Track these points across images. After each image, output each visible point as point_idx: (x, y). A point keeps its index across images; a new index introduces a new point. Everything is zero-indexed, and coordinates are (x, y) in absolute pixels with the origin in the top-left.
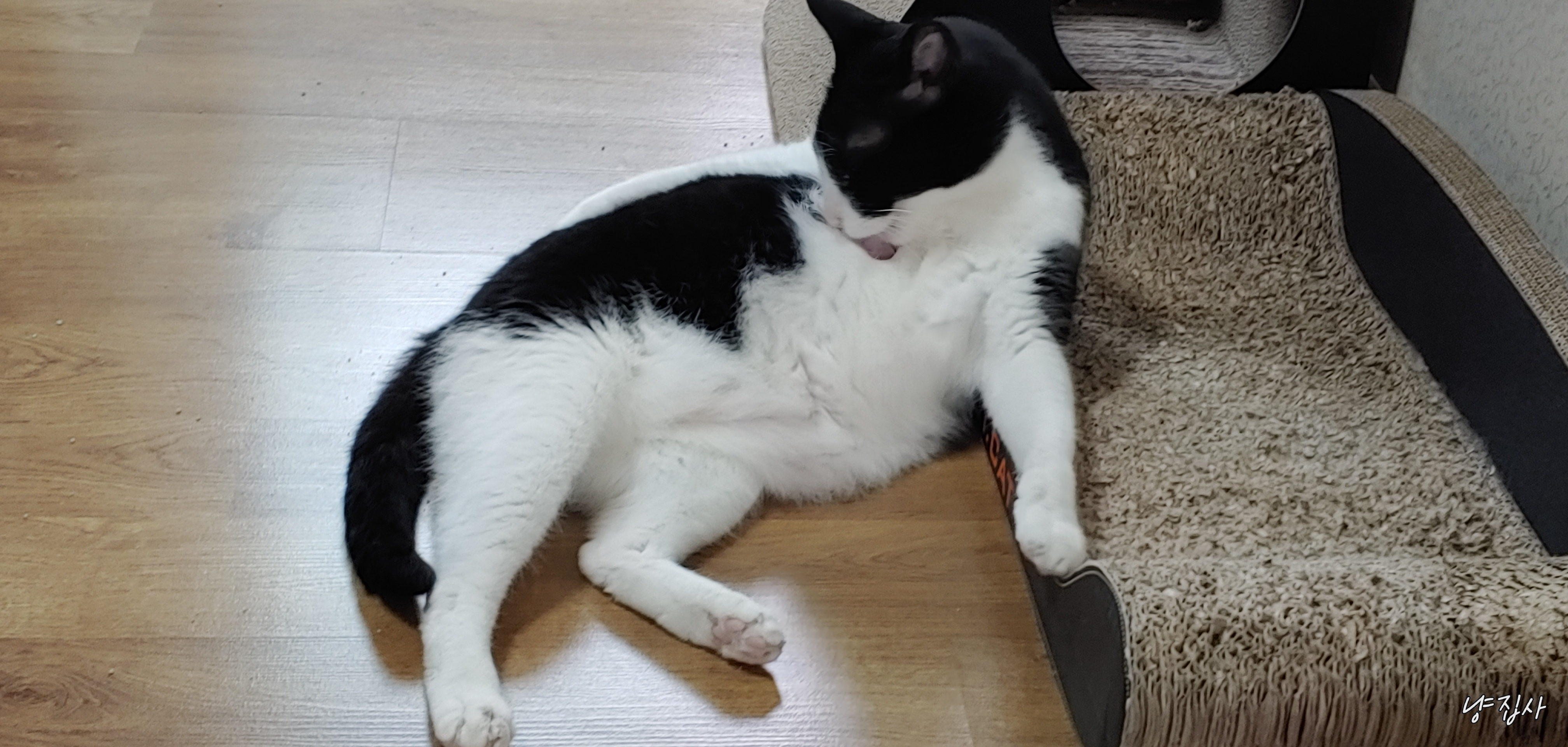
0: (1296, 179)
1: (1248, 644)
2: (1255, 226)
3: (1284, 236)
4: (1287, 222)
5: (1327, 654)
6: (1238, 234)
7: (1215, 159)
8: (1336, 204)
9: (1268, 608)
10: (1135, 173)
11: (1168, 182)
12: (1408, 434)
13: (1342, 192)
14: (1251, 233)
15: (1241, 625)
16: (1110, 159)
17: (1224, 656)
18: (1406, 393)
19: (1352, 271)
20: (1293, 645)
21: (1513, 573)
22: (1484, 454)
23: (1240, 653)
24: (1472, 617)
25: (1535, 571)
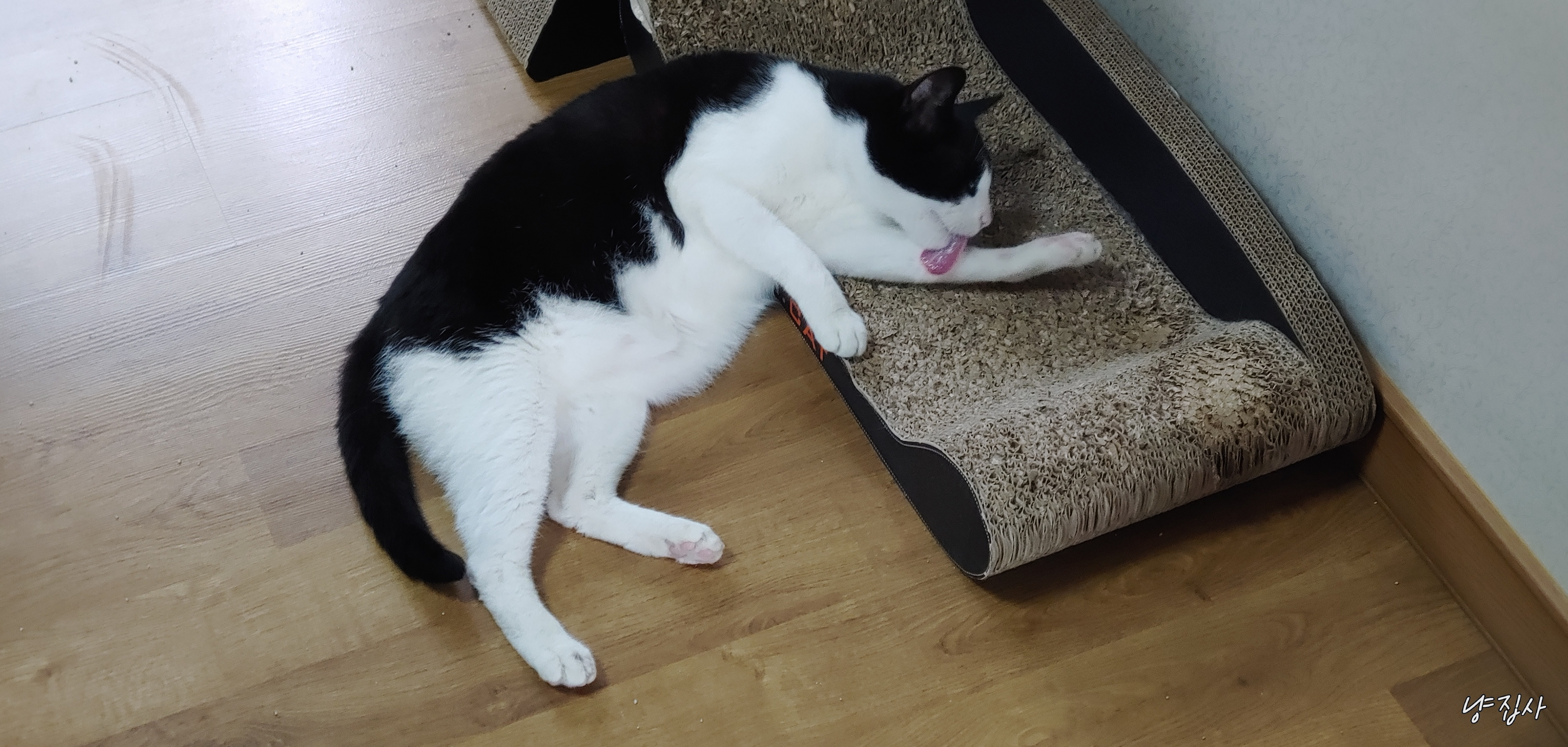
1: (1054, 483)
3: (930, 38)
4: (929, 26)
5: (1104, 472)
6: (897, 48)
9: (1059, 453)
11: (836, 19)
15: (1047, 472)
17: (1041, 497)
19: (987, 59)
20: (1082, 475)
21: (1198, 365)
22: (1133, 224)
23: (1051, 490)
24: (1185, 416)
25: (1210, 356)
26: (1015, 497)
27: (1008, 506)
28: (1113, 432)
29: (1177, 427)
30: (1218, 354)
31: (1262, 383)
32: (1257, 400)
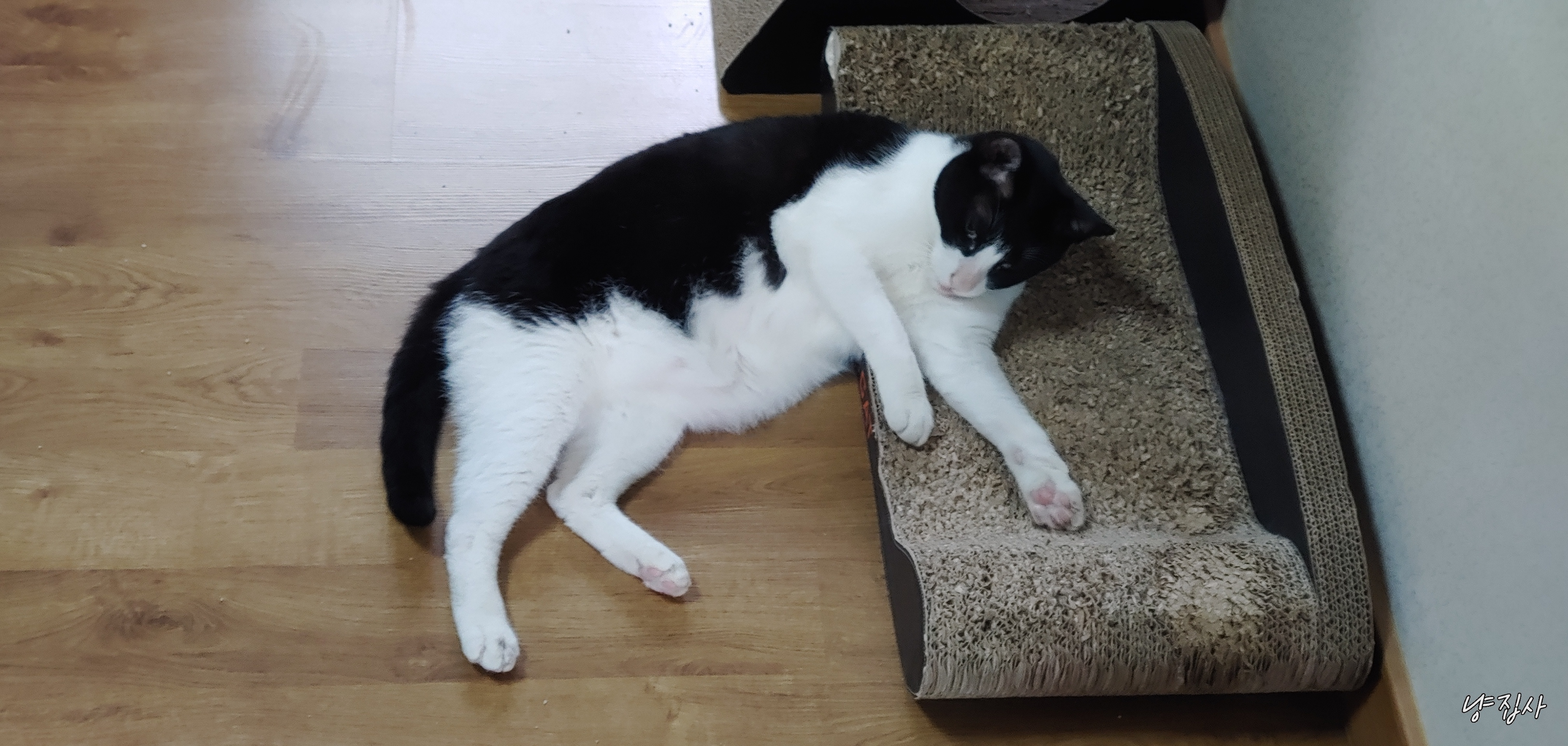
0: (1123, 114)
1: (1008, 630)
2: (1087, 155)
3: (1109, 163)
4: (1113, 152)
5: (1063, 636)
6: (1073, 164)
7: (1060, 99)
8: (1154, 135)
9: (1025, 602)
10: (994, 113)
11: (1020, 118)
12: (1170, 381)
13: (1160, 127)
14: (1083, 161)
15: (1005, 617)
16: (975, 100)
17: (991, 639)
18: (1176, 337)
19: (1157, 201)
20: (1039, 630)
21: (1205, 563)
22: (1222, 406)
23: (1003, 636)
24: (1167, 609)
25: (1222, 558)
26: (964, 630)
27: (954, 636)
28: (1088, 599)
29: (1154, 616)
30: (1232, 559)
31: (1260, 601)
32: (1246, 617)
